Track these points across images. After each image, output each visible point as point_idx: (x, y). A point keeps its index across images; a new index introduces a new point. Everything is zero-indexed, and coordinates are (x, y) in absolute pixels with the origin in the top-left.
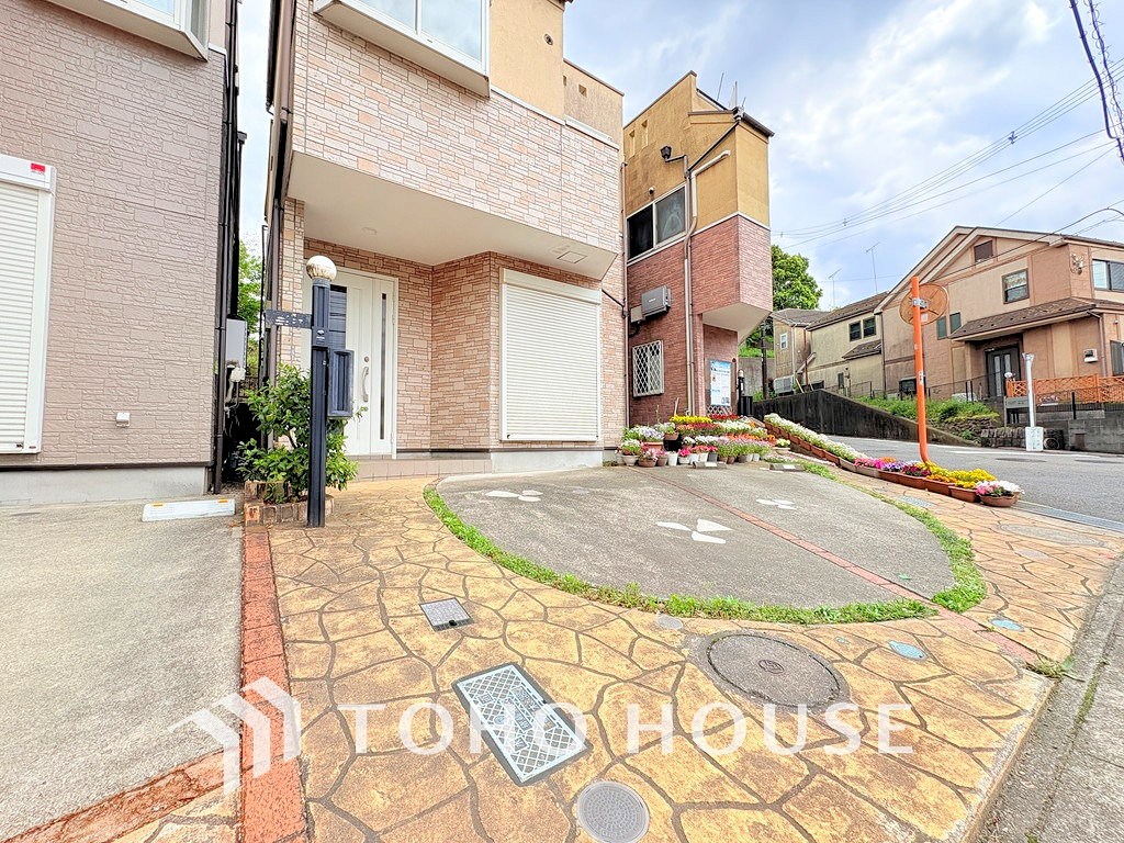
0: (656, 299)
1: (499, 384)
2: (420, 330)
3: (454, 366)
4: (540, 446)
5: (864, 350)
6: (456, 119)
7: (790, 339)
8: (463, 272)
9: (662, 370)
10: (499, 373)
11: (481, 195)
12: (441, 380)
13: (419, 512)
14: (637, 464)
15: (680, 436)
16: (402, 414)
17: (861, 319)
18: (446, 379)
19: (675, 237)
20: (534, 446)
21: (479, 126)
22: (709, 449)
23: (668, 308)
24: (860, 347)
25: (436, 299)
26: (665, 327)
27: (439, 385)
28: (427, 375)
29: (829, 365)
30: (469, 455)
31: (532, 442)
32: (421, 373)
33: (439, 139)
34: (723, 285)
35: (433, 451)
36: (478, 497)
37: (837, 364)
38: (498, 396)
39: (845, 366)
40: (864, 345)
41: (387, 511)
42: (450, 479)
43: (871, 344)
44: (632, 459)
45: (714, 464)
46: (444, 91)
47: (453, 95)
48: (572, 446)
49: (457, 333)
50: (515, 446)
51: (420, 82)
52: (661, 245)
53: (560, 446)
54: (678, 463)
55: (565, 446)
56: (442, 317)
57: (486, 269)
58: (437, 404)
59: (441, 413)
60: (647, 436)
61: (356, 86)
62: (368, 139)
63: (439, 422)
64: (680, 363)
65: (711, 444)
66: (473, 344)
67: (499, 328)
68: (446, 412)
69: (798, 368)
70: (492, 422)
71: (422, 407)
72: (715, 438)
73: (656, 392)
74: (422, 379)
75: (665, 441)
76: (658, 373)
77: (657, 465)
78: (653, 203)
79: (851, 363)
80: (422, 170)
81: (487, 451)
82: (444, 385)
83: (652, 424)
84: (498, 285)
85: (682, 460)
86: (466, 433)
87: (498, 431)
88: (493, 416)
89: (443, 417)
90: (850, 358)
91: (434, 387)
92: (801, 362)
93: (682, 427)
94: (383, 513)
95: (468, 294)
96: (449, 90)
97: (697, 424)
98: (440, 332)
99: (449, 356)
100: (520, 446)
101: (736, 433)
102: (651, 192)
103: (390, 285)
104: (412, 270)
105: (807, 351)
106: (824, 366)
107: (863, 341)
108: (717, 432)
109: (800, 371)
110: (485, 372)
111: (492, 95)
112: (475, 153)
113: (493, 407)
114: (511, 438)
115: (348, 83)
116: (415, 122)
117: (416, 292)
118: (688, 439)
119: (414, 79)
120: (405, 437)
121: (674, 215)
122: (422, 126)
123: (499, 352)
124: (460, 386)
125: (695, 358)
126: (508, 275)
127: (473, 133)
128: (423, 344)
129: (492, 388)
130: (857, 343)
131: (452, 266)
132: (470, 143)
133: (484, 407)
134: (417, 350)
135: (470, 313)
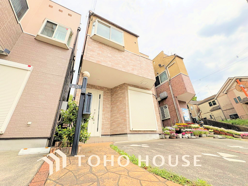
0: (164, 94)
1: (129, 114)
2: (108, 103)
3: (117, 111)
4: (141, 132)
5: (215, 108)
6: (117, 55)
7: (193, 107)
8: (119, 88)
9: (169, 112)
10: (129, 112)
11: (123, 68)
12: (113, 115)
13: (110, 151)
14: (170, 138)
15: (180, 129)
16: (103, 125)
17: (211, 101)
18: (115, 114)
19: (165, 81)
20: (140, 132)
21: (122, 56)
22: (190, 133)
23: (167, 96)
24: (213, 108)
25: (112, 95)
26: (167, 101)
27: (113, 116)
28: (110, 114)
29: (206, 113)
30: (121, 135)
31: (139, 131)
32: (108, 113)
33: (114, 58)
34: (181, 89)
35: (111, 135)
36: (128, 146)
37: (208, 112)
38: (129, 118)
39: (211, 113)
40: (214, 107)
41: (99, 151)
42: (116, 142)
43: (216, 107)
44: (168, 136)
45: (193, 137)
46: (115, 50)
47: (117, 51)
48: (150, 132)
49: (117, 102)
50: (134, 132)
51: (110, 49)
52: (162, 83)
53: (147, 132)
54: (182, 138)
55: (148, 132)
56: (113, 99)
57: (124, 87)
58: (112, 121)
59: (113, 124)
60: (170, 129)
61: (97, 49)
62: (99, 58)
63: (113, 126)
64: (173, 110)
65: (190, 131)
66: (121, 104)
67: (128, 100)
68: (114, 123)
69: (198, 114)
70: (128, 125)
71: (108, 122)
72: (190, 130)
73: (168, 118)
74: (108, 115)
75: (176, 131)
76: (168, 113)
77: (176, 138)
78: (159, 75)
79: (212, 112)
80: (111, 63)
81: (127, 134)
82: (114, 116)
83: (171, 126)
84: (127, 90)
85: (183, 136)
86: (120, 129)
87: (129, 128)
88: (128, 123)
89: (114, 125)
90: (212, 111)
91: (111, 117)
92: (198, 113)
93: (180, 127)
94: (97, 151)
95: (120, 93)
96: (116, 50)
97: (184, 126)
98: (113, 103)
99: (115, 108)
100: (136, 132)
101: (196, 128)
102: (158, 73)
103: (101, 92)
104: (107, 89)
105: (199, 110)
106: (205, 114)
107: (214, 106)
108: (190, 128)
109: (198, 115)
110: (125, 111)
111: (125, 51)
112: (122, 60)
113: (127, 121)
114: (133, 130)
115: (96, 48)
116: (109, 55)
117: (108, 94)
118: (182, 130)
119: (109, 48)
120: (103, 131)
121: (164, 76)
122: (110, 56)
123: (128, 106)
124: (118, 116)
125: (178, 108)
126: (129, 87)
127: (121, 57)
128: (109, 106)
129: (127, 115)
130: (212, 107)
131: (116, 87)
132: (120, 59)
133: (125, 121)
134: (107, 108)
135: (120, 97)
